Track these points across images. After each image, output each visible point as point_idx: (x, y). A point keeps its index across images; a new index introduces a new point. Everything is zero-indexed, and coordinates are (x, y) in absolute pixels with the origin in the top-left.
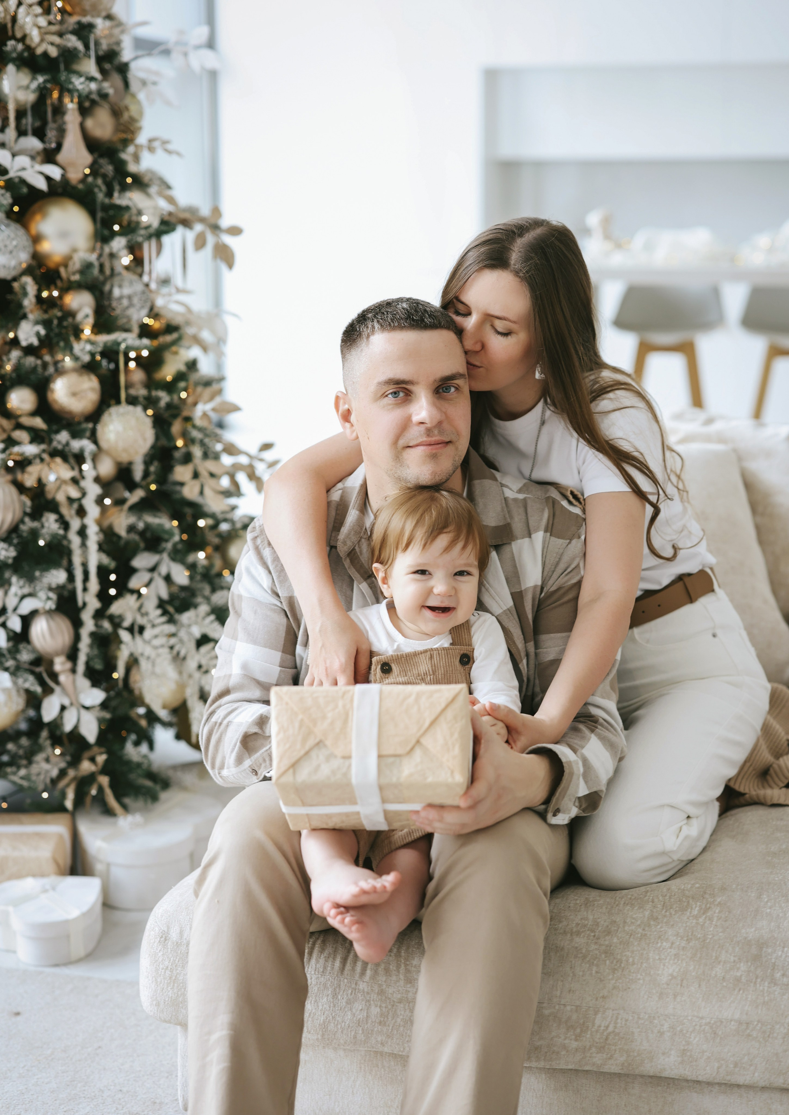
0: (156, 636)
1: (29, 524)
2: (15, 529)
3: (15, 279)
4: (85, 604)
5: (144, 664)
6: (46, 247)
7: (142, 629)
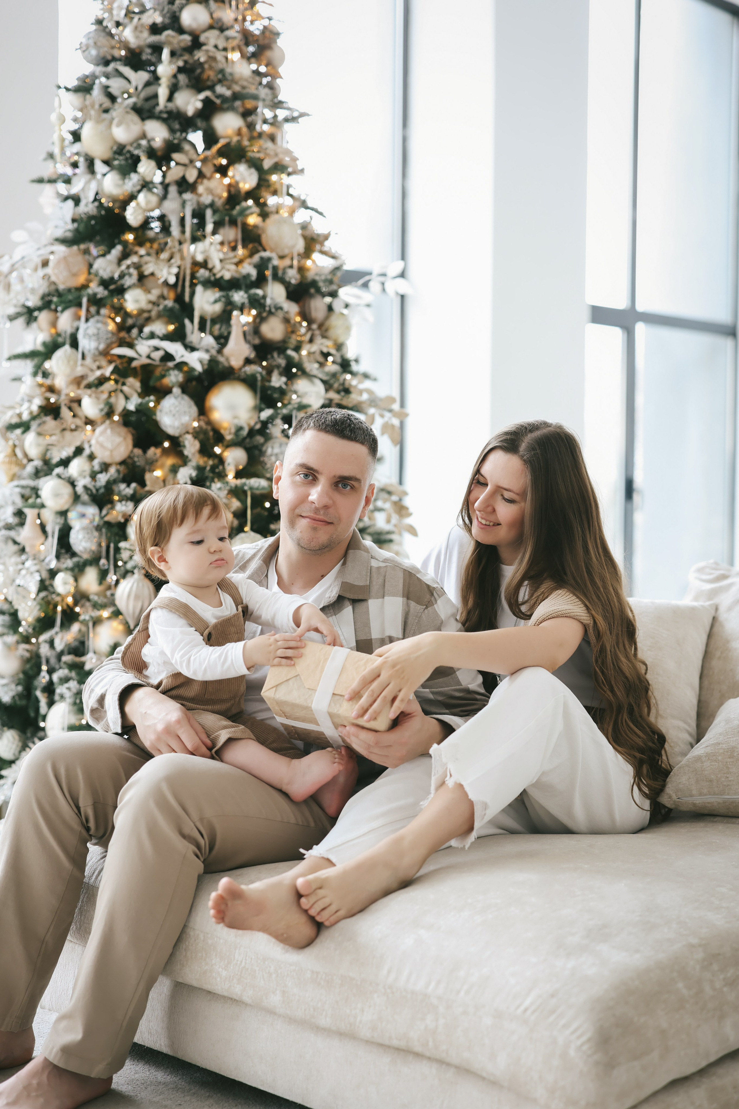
3: (181, 436)
6: (218, 416)
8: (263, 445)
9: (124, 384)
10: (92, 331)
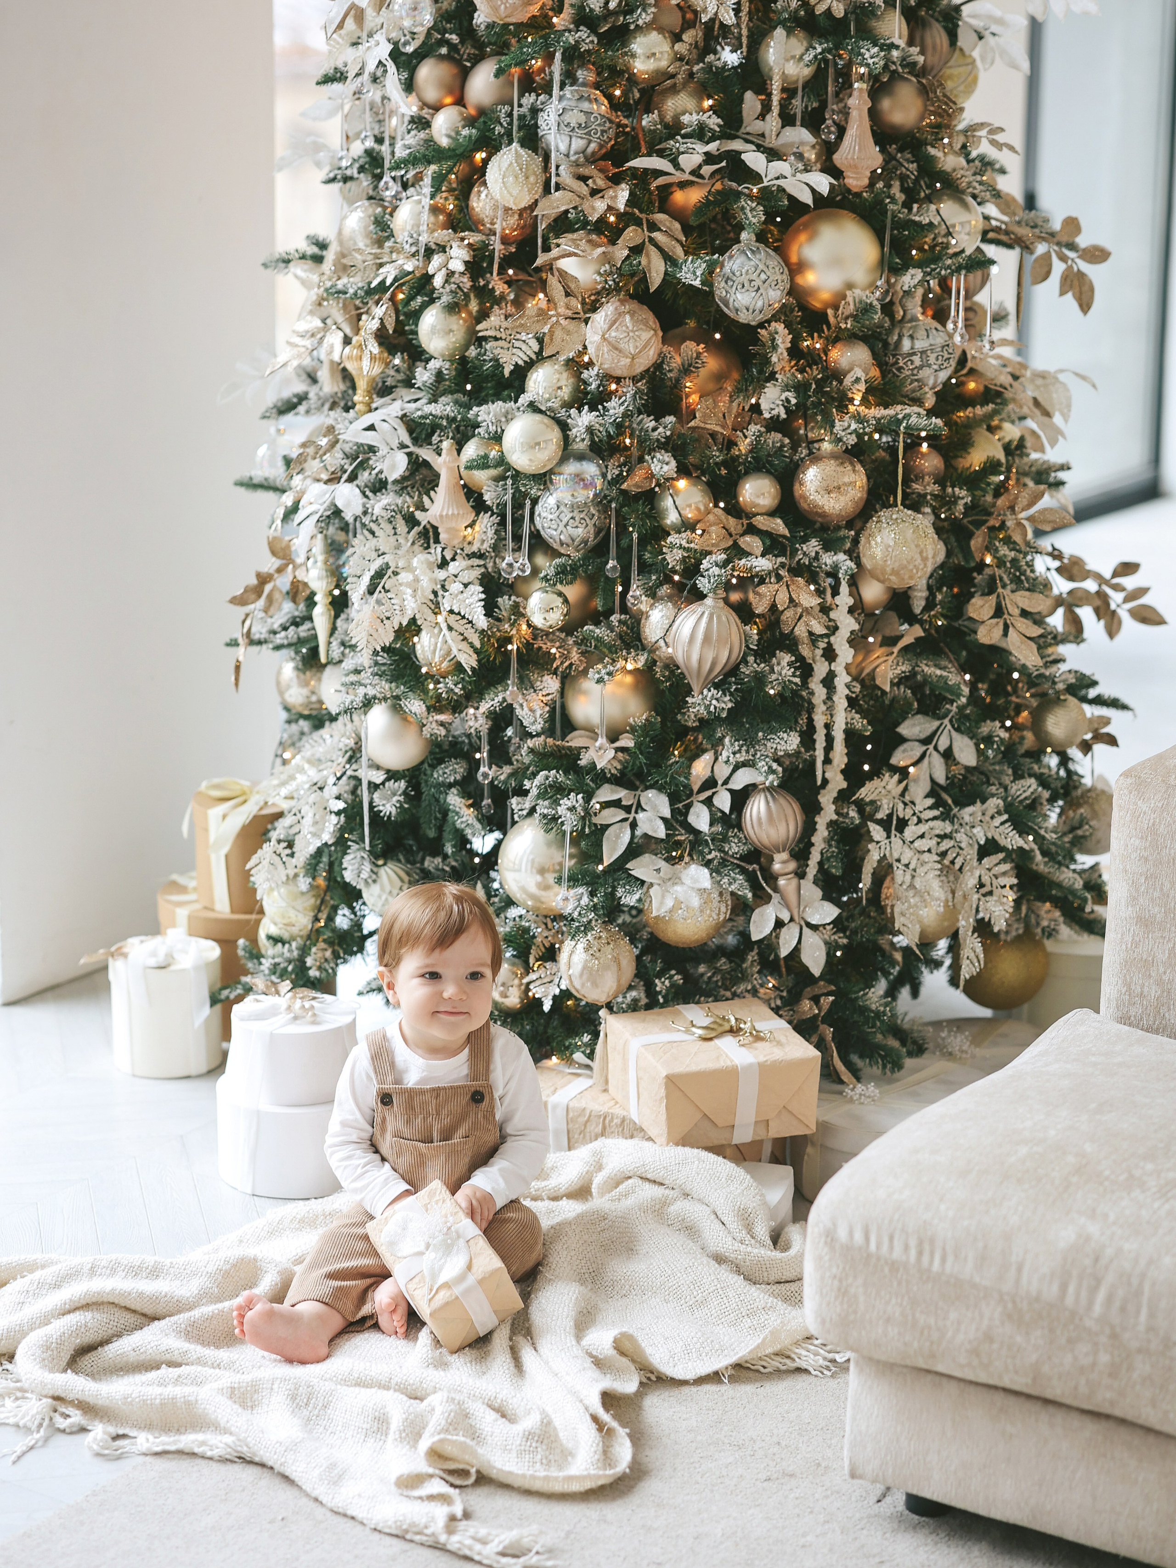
0: (922, 836)
1: (753, 666)
2: (732, 671)
3: (761, 325)
4: (825, 782)
5: (899, 874)
6: (810, 278)
7: (902, 824)
8: (889, 332)
9: (653, 227)
10: (575, 118)
